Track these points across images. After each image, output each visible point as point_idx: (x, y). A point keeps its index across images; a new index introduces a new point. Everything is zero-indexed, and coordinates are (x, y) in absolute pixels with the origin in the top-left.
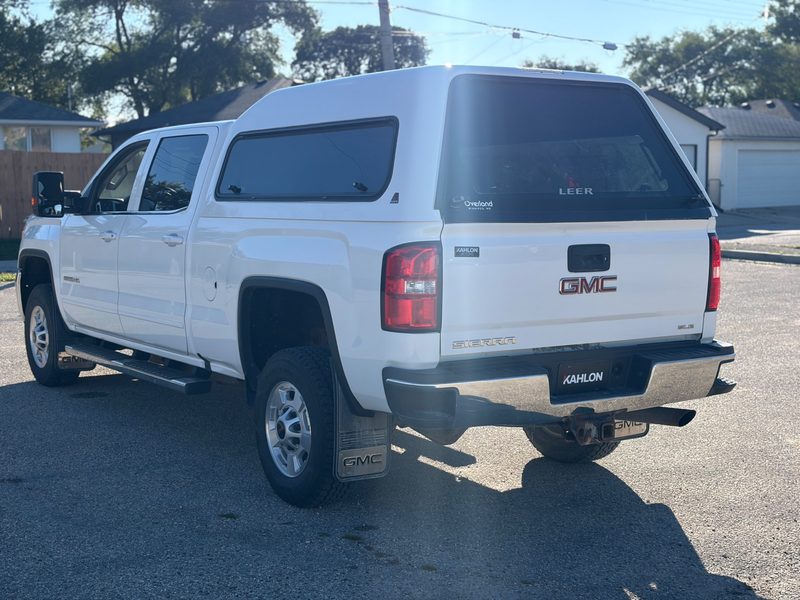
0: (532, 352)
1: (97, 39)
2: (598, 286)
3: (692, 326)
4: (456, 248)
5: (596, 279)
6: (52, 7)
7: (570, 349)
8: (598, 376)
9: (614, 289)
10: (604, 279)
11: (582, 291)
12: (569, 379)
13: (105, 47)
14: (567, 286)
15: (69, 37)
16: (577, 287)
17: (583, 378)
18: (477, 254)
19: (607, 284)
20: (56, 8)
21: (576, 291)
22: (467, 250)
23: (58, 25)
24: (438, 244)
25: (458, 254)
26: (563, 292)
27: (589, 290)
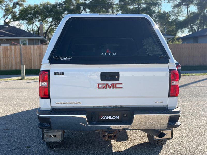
0: (93, 107)
1: (182, 15)
2: (114, 86)
3: (162, 102)
4: (55, 72)
5: (113, 84)
6: (171, 7)
7: (109, 107)
8: (117, 117)
9: (121, 88)
10: (116, 84)
11: (106, 88)
12: (104, 117)
13: (184, 17)
14: (100, 86)
15: (175, 15)
16: (104, 86)
17: (110, 117)
18: (63, 74)
19: (117, 86)
20: (172, 7)
21: (104, 88)
22: (59, 73)
23: (173, 12)
24: (48, 71)
25: (55, 74)
26: (98, 87)
27: (110, 87)
